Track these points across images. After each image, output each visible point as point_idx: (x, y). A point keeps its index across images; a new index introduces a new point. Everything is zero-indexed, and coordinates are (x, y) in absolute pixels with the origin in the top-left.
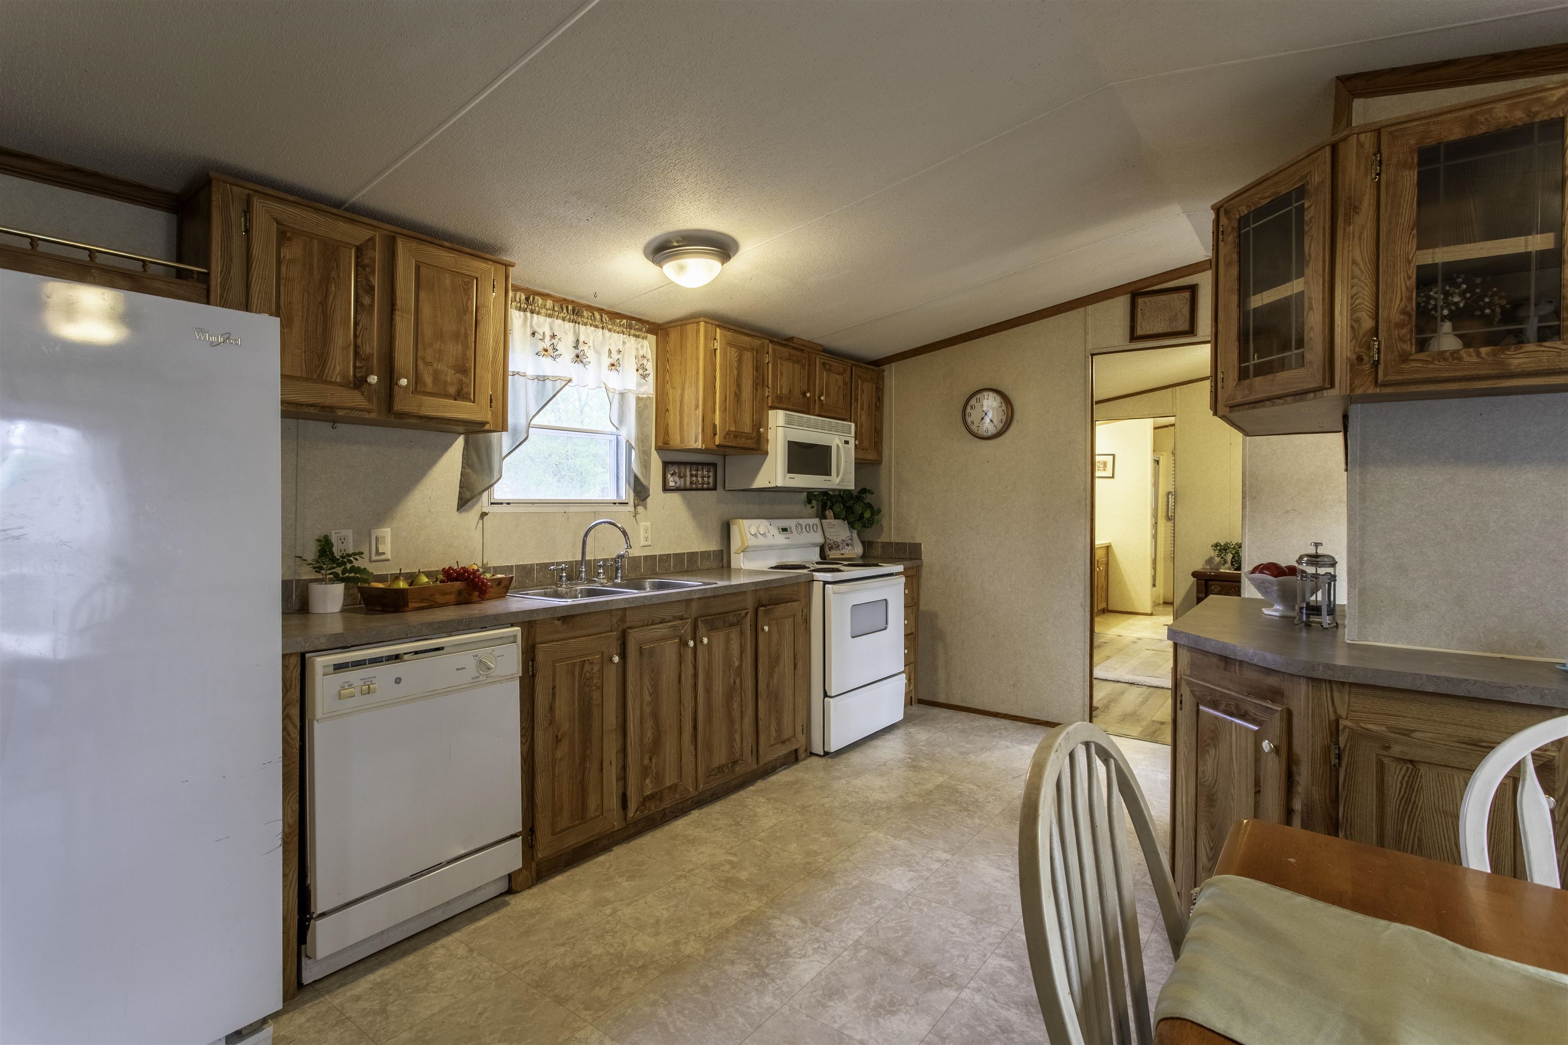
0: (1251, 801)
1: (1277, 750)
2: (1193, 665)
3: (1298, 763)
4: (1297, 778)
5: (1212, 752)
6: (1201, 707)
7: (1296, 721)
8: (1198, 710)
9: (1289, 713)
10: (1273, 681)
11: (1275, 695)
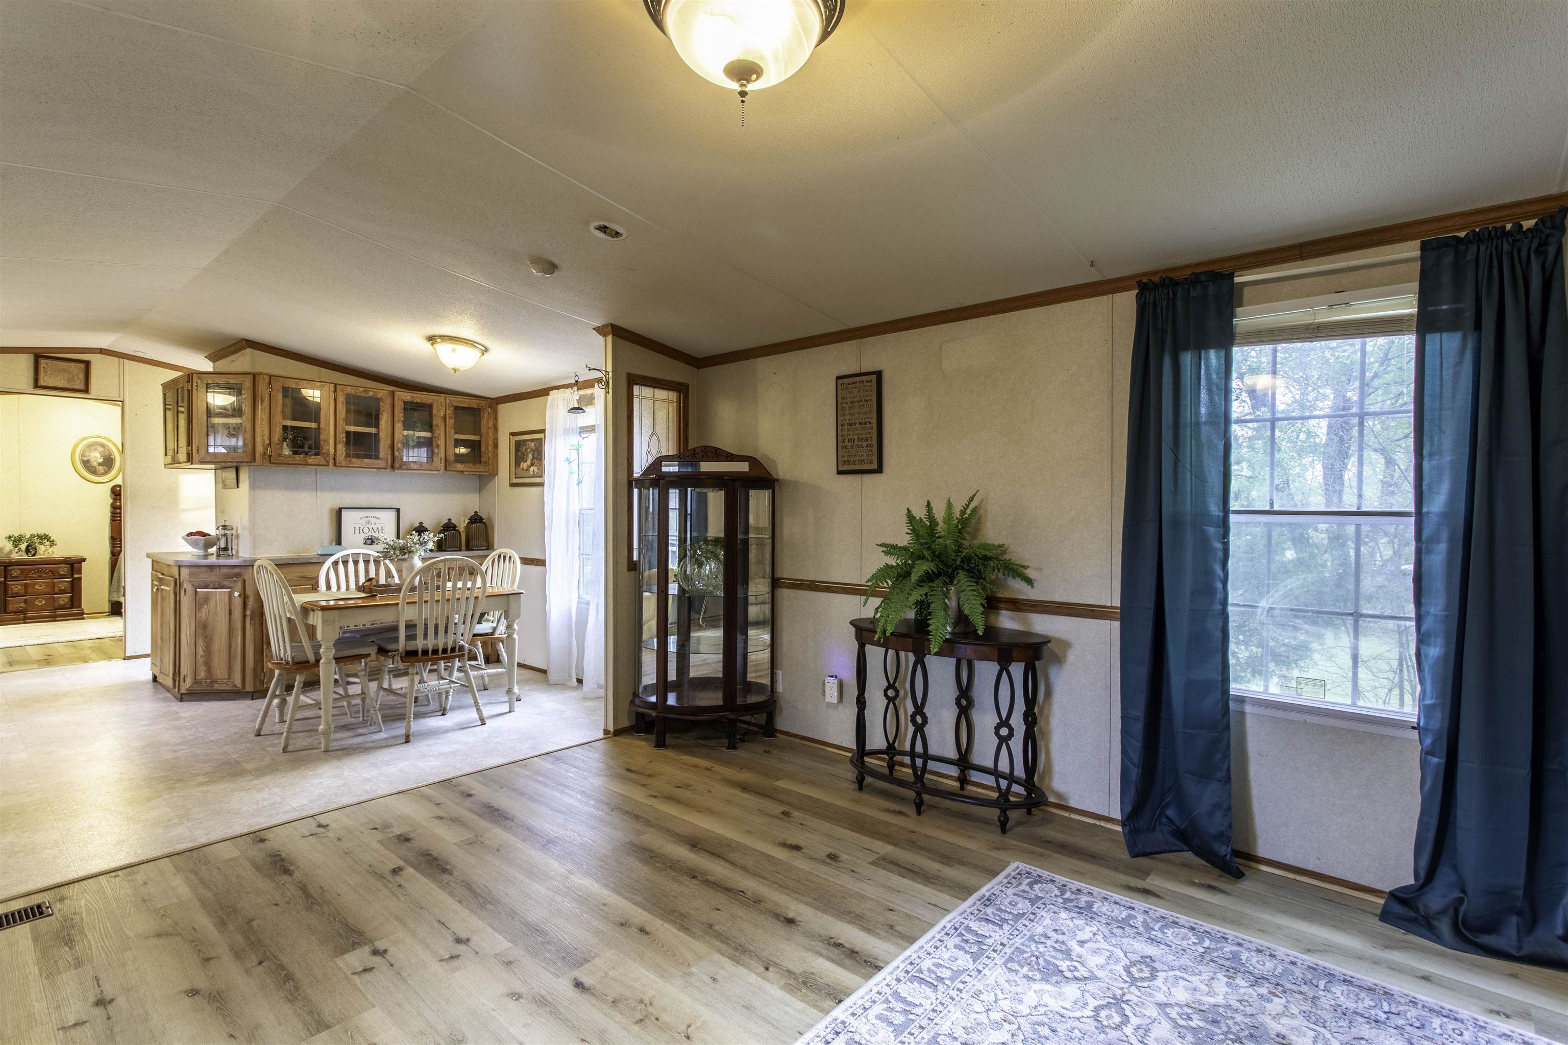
0: (227, 619)
1: (240, 596)
2: (191, 574)
3: (248, 597)
4: (247, 603)
5: (206, 607)
6: (198, 590)
7: (247, 583)
8: (196, 592)
9: (244, 581)
10: (236, 570)
11: (238, 575)
